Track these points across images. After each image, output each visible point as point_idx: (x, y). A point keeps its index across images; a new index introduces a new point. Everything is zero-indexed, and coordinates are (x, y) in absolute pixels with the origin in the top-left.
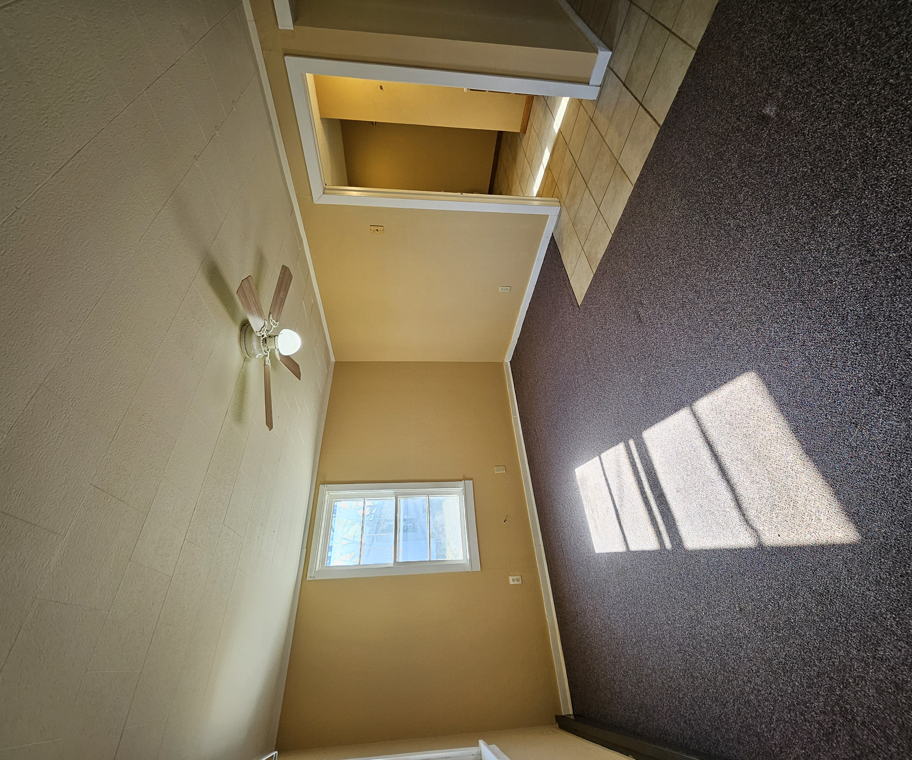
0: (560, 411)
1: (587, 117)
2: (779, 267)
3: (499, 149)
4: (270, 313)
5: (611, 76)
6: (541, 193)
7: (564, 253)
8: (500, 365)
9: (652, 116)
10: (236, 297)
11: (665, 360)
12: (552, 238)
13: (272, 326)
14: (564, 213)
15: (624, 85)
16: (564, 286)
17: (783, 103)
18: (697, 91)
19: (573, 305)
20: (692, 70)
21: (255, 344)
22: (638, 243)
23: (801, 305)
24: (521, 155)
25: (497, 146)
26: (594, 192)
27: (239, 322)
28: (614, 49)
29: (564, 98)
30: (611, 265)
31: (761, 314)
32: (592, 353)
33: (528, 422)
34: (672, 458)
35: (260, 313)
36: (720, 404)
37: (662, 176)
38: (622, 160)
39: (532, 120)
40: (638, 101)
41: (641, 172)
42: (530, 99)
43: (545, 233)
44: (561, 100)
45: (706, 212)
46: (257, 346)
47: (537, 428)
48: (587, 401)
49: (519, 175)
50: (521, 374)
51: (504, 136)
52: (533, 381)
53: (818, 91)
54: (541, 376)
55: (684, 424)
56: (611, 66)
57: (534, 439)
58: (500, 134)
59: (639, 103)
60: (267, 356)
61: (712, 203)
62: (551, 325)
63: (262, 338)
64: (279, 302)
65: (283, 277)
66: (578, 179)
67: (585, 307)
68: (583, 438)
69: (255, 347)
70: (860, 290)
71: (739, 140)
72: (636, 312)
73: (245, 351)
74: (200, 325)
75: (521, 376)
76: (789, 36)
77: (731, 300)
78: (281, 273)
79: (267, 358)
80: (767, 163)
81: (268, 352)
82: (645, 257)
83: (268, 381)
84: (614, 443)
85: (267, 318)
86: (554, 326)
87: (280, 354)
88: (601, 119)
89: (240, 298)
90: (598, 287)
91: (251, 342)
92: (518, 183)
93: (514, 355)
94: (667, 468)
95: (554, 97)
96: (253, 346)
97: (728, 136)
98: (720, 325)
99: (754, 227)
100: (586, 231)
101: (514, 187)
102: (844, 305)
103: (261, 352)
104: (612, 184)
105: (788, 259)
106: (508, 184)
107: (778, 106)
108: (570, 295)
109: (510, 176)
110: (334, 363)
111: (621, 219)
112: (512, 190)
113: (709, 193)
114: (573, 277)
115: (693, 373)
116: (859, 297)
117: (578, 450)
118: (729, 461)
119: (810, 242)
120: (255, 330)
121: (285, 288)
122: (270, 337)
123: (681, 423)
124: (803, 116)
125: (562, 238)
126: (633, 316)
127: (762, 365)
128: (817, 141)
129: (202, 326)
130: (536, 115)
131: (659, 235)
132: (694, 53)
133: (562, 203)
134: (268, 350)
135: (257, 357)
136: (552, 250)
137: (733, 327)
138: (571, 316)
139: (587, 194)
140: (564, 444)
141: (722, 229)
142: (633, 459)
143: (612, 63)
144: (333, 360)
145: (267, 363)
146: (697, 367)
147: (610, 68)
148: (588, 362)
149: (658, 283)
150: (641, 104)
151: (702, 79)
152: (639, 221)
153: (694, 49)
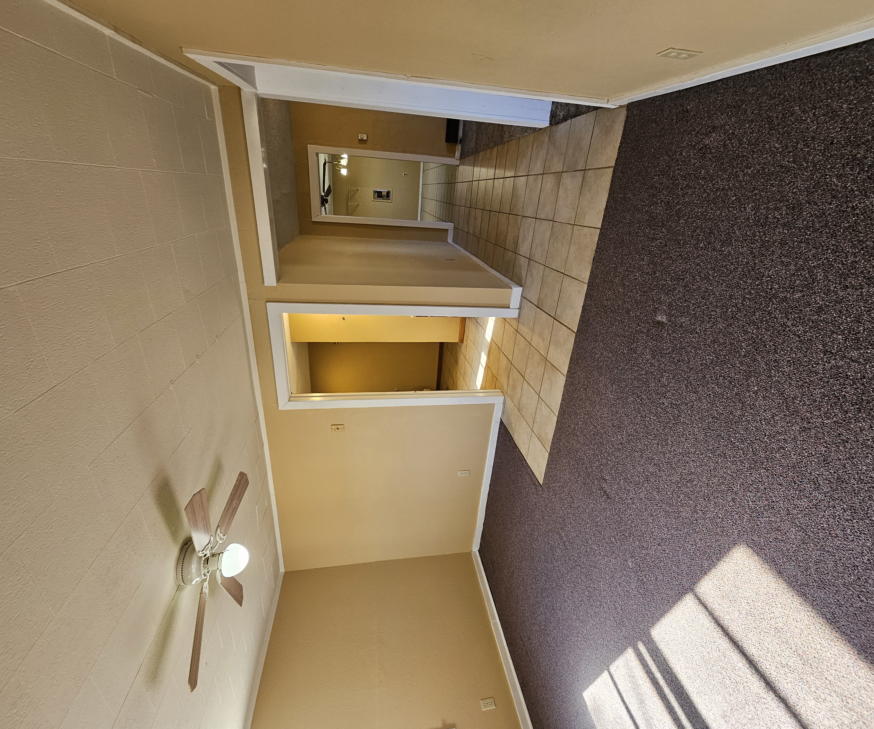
0: (546, 611)
1: (513, 330)
2: (726, 437)
3: (442, 354)
4: (218, 526)
5: (525, 303)
6: (484, 385)
7: (515, 435)
8: (469, 555)
9: (566, 326)
10: (184, 514)
11: (648, 539)
12: (501, 422)
13: (217, 542)
14: (509, 401)
15: (538, 307)
16: (521, 466)
17: (670, 313)
18: (597, 308)
19: (535, 484)
20: (588, 296)
21: (194, 567)
22: (584, 423)
23: (765, 472)
24: (461, 359)
25: (440, 353)
26: (531, 383)
27: (181, 541)
28: (523, 286)
29: (490, 318)
30: (564, 444)
31: (730, 483)
32: (566, 535)
33: (511, 628)
34: (701, 669)
35: (207, 528)
36: (730, 589)
37: (588, 368)
38: (550, 358)
39: (467, 334)
40: (552, 317)
41: (569, 366)
42: (463, 320)
43: (494, 418)
44: (488, 319)
45: (638, 394)
46: (196, 569)
47: (524, 636)
48: (576, 595)
49: (463, 374)
50: (493, 565)
51: (445, 345)
52: (508, 572)
53: (694, 304)
54: (516, 566)
55: (697, 619)
56: (524, 296)
57: (523, 651)
58: (442, 344)
59: (553, 318)
60: (205, 580)
61: (640, 387)
62: (516, 506)
63: (204, 559)
64: (230, 511)
65: (239, 484)
66: (515, 374)
67: (548, 486)
68: (582, 646)
69: (194, 571)
70: (815, 454)
71: (645, 339)
72: (601, 488)
73: (181, 577)
74: (133, 552)
75: (493, 567)
76: (655, 273)
77: (693, 471)
78: (237, 480)
79: (206, 584)
80: (676, 354)
81: (208, 575)
82: (594, 435)
83: (201, 615)
84: (621, 651)
85: (213, 533)
86: (519, 507)
87: (222, 576)
88: (524, 330)
89: (187, 514)
90: (556, 465)
91: (190, 564)
92: (462, 379)
93: (482, 542)
94: (700, 685)
95: (483, 318)
96: (191, 569)
97: (634, 336)
98: (692, 497)
99: (687, 404)
100: (532, 415)
101: (459, 383)
102: (808, 470)
103: (200, 575)
104: (546, 376)
105: (731, 430)
106: (453, 380)
107: (667, 315)
108: (529, 474)
109: (454, 374)
110: (283, 574)
111: (561, 404)
112: (458, 385)
113: (635, 378)
114: (529, 457)
115: (685, 552)
116: (819, 462)
117: (580, 664)
118: (773, 668)
119: (745, 414)
120: (197, 550)
121: (239, 496)
122: (213, 555)
123: (694, 617)
124: (690, 320)
125: (511, 423)
126: (599, 492)
127: (756, 539)
128: (711, 336)
129: (136, 553)
130: (470, 330)
131: (601, 415)
132: (586, 286)
133: (505, 393)
134: (208, 572)
135: (194, 583)
136: (503, 433)
137: (707, 498)
138: (535, 496)
139: (525, 384)
140: (560, 656)
141: (658, 407)
142: (652, 674)
143: (524, 294)
144: (282, 570)
145: (204, 590)
146: (686, 545)
147: (523, 297)
148: (565, 546)
149: (614, 458)
150: (555, 319)
151: (599, 301)
152: (579, 404)
153: (585, 283)
